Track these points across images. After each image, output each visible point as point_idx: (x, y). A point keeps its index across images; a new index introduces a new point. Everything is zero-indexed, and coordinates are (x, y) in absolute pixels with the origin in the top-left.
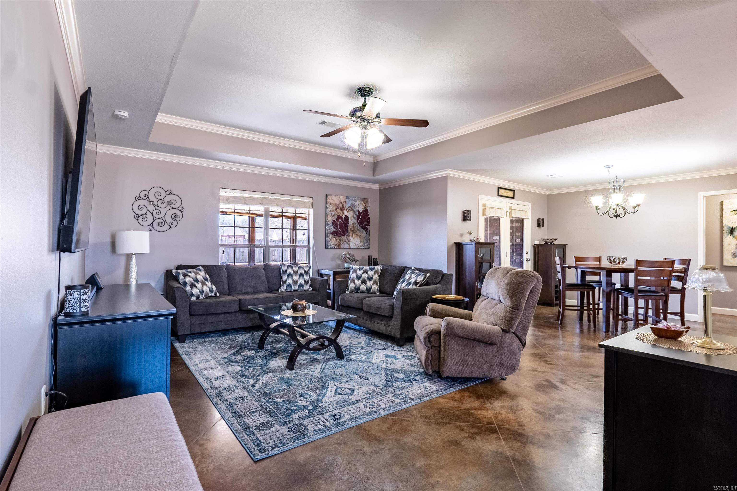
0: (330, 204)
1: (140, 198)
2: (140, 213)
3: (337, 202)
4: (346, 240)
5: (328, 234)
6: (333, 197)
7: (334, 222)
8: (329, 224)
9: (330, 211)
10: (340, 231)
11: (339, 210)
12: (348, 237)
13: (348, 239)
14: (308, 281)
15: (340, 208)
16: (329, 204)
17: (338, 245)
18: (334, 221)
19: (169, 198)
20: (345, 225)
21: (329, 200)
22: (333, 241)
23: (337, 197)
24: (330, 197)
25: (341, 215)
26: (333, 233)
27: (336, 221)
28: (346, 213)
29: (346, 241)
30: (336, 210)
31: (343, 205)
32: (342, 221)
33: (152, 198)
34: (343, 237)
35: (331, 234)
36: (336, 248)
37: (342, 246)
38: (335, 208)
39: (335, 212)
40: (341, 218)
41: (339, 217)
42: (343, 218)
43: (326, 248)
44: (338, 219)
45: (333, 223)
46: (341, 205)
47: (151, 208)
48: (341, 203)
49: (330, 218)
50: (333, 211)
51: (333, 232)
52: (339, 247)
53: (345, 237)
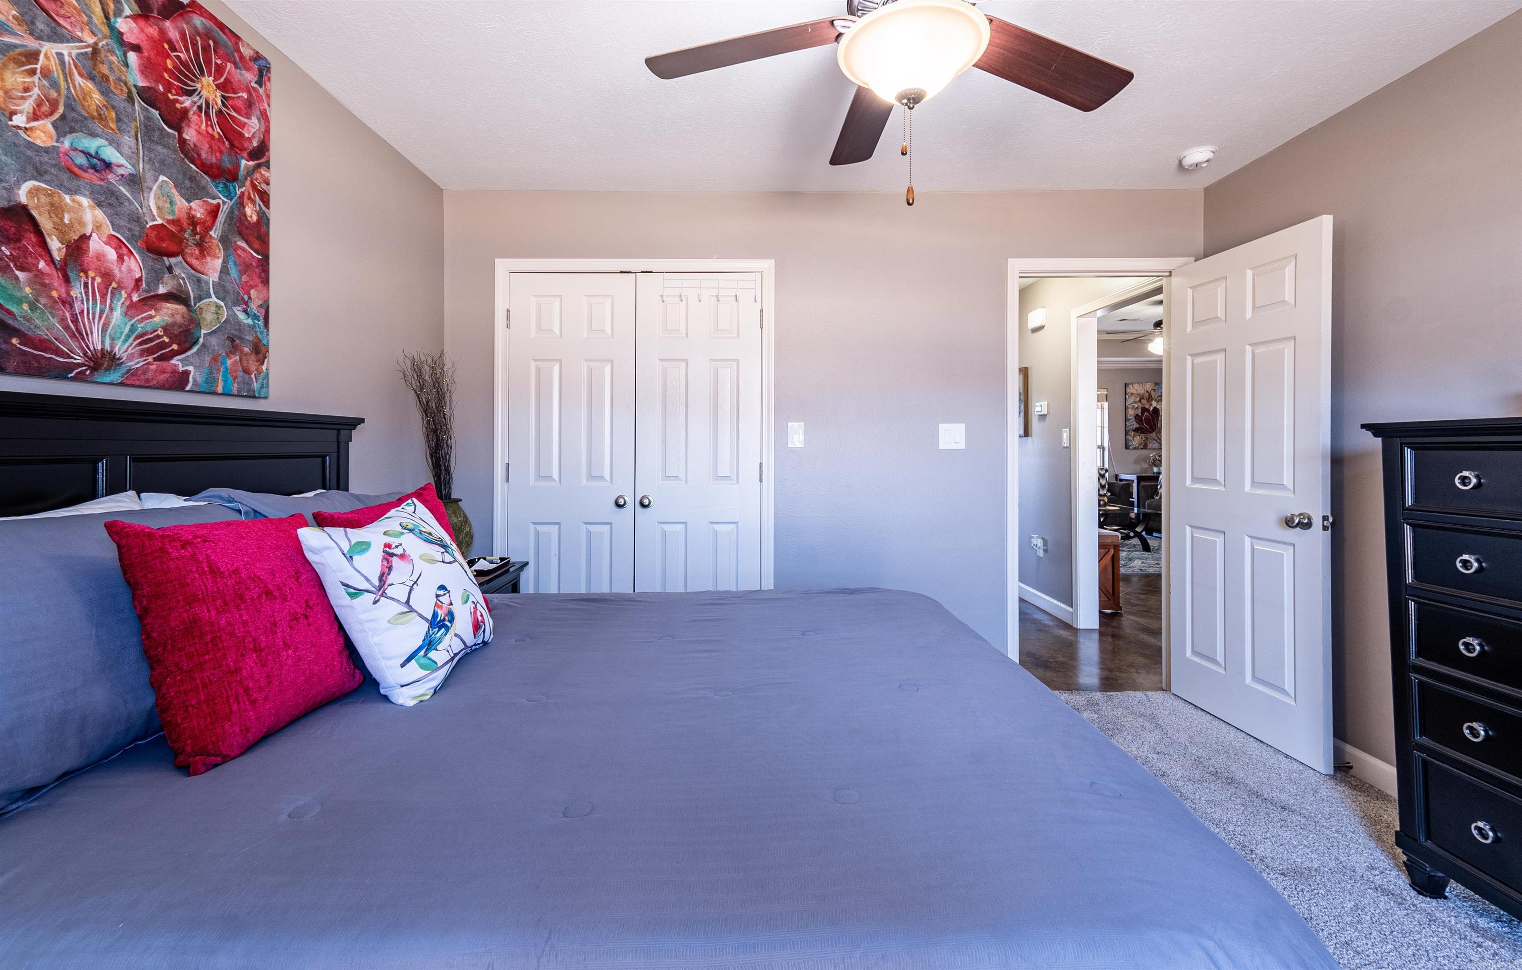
0: (1132, 394)
3: (1141, 391)
4: (1156, 438)
5: (1129, 431)
6: (1136, 386)
7: (1137, 416)
8: (1130, 419)
9: (1132, 403)
10: (1146, 427)
11: (1144, 401)
12: (1158, 434)
13: (1158, 437)
14: (1105, 485)
15: (1145, 398)
16: (1129, 395)
17: (1143, 444)
18: (1137, 415)
20: (1153, 419)
21: (1130, 389)
22: (1137, 440)
23: (1141, 385)
24: (1130, 386)
25: (1147, 407)
26: (1136, 430)
27: (1140, 414)
28: (1154, 404)
29: (1155, 440)
30: (1140, 401)
31: (1150, 394)
32: (1149, 414)
34: (1151, 434)
35: (1134, 431)
36: (1141, 448)
37: (1150, 446)
38: (1138, 399)
39: (1139, 403)
40: (1148, 410)
41: (1144, 410)
42: (1151, 410)
43: (1127, 447)
44: (1142, 413)
45: (1135, 418)
46: (1147, 395)
48: (1147, 392)
49: (1131, 412)
50: (1135, 402)
51: (1136, 428)
52: (1145, 447)
53: (1154, 435)
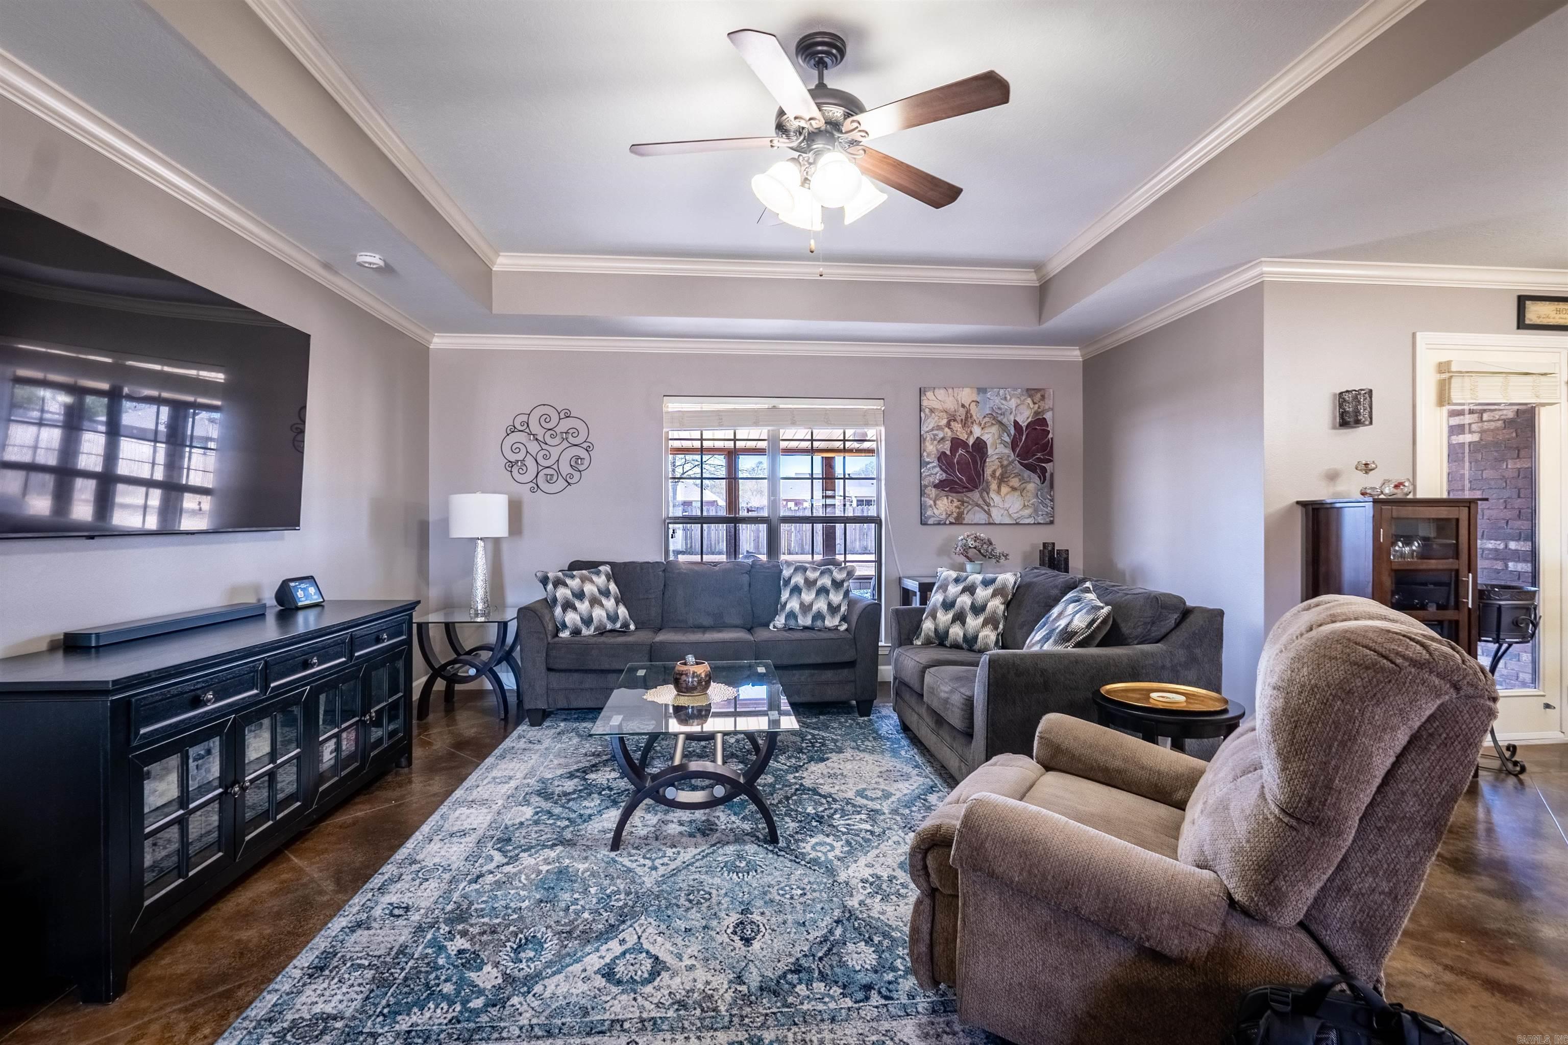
0: (932, 411)
1: (514, 429)
2: (513, 457)
3: (950, 405)
4: (981, 502)
5: (926, 486)
6: (941, 393)
7: (942, 457)
8: (929, 463)
9: (932, 430)
10: (961, 480)
11: (957, 426)
12: (985, 494)
13: (984, 501)
14: (839, 606)
15: (959, 419)
16: (927, 410)
17: (955, 515)
18: (944, 453)
19: (565, 425)
20: (975, 462)
21: (930, 400)
22: (944, 506)
23: (950, 391)
24: (929, 394)
25: (963, 437)
26: (940, 485)
27: (948, 453)
28: (977, 431)
29: (978, 505)
30: (948, 425)
31: (968, 412)
32: (967, 452)
33: (535, 428)
34: (970, 494)
35: (936, 486)
36: (951, 523)
37: (968, 518)
38: (945, 421)
39: (947, 430)
40: (964, 444)
41: (957, 443)
42: (970, 444)
43: (923, 523)
44: (954, 449)
45: (939, 459)
46: (962, 411)
47: (534, 447)
48: (963, 406)
49: (931, 448)
50: (939, 428)
51: (941, 481)
52: (959, 521)
53: (976, 495)
